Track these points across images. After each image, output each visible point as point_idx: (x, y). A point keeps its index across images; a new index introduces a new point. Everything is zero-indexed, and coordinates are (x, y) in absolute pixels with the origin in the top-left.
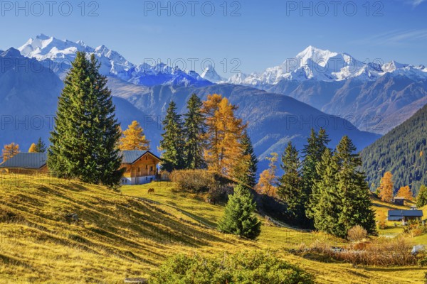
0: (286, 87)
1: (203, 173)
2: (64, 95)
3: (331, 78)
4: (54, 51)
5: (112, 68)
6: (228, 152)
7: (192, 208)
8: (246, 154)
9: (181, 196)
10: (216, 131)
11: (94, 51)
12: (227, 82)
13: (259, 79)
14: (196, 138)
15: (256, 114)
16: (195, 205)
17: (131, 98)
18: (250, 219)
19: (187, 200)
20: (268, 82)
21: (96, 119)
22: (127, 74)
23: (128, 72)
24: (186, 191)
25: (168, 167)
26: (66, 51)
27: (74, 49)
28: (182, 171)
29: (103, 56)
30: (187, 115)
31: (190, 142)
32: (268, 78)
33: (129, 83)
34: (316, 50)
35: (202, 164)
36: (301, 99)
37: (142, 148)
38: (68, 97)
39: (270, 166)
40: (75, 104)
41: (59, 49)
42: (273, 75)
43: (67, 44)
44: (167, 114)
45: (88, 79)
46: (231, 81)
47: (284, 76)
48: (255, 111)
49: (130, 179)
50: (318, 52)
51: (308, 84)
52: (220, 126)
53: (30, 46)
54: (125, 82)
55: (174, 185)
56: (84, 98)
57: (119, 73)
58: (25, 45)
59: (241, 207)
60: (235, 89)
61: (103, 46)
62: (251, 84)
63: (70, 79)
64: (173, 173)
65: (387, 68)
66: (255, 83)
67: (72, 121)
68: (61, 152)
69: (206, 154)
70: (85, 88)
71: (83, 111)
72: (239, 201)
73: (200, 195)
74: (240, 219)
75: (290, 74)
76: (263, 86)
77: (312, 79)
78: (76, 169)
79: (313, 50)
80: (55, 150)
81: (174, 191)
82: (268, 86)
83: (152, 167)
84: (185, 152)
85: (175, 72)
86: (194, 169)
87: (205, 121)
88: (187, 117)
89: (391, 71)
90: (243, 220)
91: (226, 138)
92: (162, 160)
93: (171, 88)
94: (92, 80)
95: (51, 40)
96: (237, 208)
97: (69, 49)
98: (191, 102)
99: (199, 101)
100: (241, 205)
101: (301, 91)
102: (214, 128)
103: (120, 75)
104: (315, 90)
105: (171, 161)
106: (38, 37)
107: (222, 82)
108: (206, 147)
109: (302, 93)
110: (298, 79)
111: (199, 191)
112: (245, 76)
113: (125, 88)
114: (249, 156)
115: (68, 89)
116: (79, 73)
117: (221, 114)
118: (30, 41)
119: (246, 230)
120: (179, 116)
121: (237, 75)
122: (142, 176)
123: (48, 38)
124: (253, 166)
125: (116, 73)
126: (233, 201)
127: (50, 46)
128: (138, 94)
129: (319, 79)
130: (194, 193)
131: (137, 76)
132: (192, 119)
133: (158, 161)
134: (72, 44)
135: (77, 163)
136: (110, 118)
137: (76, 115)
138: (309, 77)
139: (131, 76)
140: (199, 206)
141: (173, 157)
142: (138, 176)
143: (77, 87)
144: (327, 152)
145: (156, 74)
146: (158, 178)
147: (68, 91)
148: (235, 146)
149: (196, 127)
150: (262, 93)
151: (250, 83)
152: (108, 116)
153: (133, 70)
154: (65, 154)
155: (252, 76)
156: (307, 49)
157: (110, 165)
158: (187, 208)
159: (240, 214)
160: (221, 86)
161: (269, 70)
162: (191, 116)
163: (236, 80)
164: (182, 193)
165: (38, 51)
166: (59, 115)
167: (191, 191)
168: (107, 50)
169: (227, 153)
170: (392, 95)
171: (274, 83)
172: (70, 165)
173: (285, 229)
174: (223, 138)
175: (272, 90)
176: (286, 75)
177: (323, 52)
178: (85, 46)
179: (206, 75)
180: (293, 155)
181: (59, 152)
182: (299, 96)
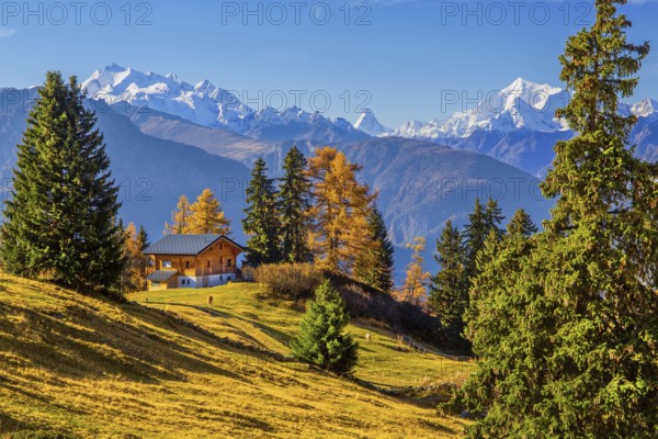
0: (482, 141)
1: (306, 269)
2: (27, 143)
3: (552, 127)
4: (133, 89)
5: (221, 114)
6: (346, 236)
7: (283, 323)
8: (374, 239)
9: (270, 304)
10: (329, 205)
11: (192, 89)
12: (393, 134)
13: (442, 130)
14: (298, 215)
15: (437, 183)
16: (289, 319)
17: (249, 160)
18: (340, 339)
19: (279, 310)
20: (455, 133)
21: (77, 180)
22: (242, 123)
23: (244, 120)
24: (278, 297)
25: (255, 260)
26: (152, 89)
27: (162, 86)
28: (272, 266)
29: (206, 96)
30: (282, 180)
31: (287, 221)
32: (455, 128)
33: (246, 137)
34: (529, 84)
35: (305, 255)
36: (506, 160)
37: (218, 231)
38: (33, 145)
39: (413, 257)
40: (43, 156)
41: (140, 87)
42: (463, 123)
43: (153, 79)
44: (253, 178)
45: (64, 116)
46: (399, 132)
47: (480, 124)
48: (436, 179)
49: (194, 279)
50: (532, 88)
51: (516, 136)
52: (333, 196)
53: (96, 81)
54: (239, 136)
55: (261, 287)
56: (59, 145)
57: (230, 121)
58: (88, 80)
59: (326, 320)
60: (405, 146)
61: (207, 82)
62: (430, 138)
63: (35, 116)
64: (259, 269)
65: (640, 110)
66: (435, 136)
67: (39, 183)
68: (21, 233)
69: (312, 240)
70: (59, 129)
71: (57, 168)
72: (323, 309)
73: (300, 303)
74: (324, 339)
75: (488, 121)
76: (447, 140)
77: (523, 128)
78: (44, 259)
79: (524, 85)
80: (11, 229)
81: (260, 297)
82: (455, 141)
83: (229, 261)
84: (280, 237)
85: (314, 121)
86: (291, 263)
87: (312, 190)
88: (283, 183)
89: (645, 115)
90: (328, 340)
91: (342, 214)
92: (245, 249)
93: (308, 143)
94: (71, 118)
95: (127, 73)
96: (319, 322)
97: (156, 85)
98: (289, 160)
99: (301, 157)
100: (326, 317)
101: (505, 147)
102: (323, 200)
103: (232, 125)
104: (528, 145)
105: (259, 250)
106: (108, 68)
107: (386, 134)
108: (313, 228)
109: (507, 151)
110: (501, 129)
111: (298, 297)
112: (419, 125)
113: (239, 145)
114: (378, 243)
115: (32, 131)
116: (50, 107)
117: (335, 177)
118: (96, 75)
119: (333, 356)
120: (271, 181)
121: (409, 124)
122: (213, 273)
123: (123, 70)
124: (387, 257)
125: (226, 122)
126: (315, 310)
127: (126, 82)
128: (259, 153)
129: (534, 128)
130: (291, 300)
131: (257, 127)
132: (291, 185)
133: (240, 252)
134: (160, 79)
135: (46, 251)
136: (103, 178)
137: (44, 173)
138: (518, 126)
139: (249, 127)
140: (296, 319)
141: (262, 244)
142: (207, 274)
143: (45, 129)
144: (492, 234)
145: (286, 123)
146: (239, 276)
147: (33, 134)
148: (356, 227)
149: (296, 197)
150: (446, 150)
151: (428, 136)
152: (100, 175)
153: (251, 116)
154: (28, 236)
155: (431, 126)
156: (514, 83)
157: (100, 253)
158: (275, 323)
159: (324, 331)
160: (384, 140)
161: (458, 115)
162: (289, 181)
163: (407, 132)
164: (272, 301)
165: (108, 89)
166: (17, 173)
167: (287, 296)
168: (213, 88)
169: (343, 237)
170: (647, 151)
171: (465, 136)
172: (34, 254)
173: (432, 355)
174: (338, 214)
175: (462, 146)
176: (483, 123)
177: (539, 87)
178: (179, 81)
179: (361, 124)
180: (454, 241)
181: (17, 232)
182: (503, 155)
